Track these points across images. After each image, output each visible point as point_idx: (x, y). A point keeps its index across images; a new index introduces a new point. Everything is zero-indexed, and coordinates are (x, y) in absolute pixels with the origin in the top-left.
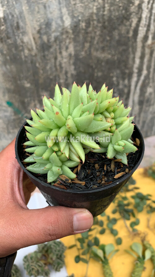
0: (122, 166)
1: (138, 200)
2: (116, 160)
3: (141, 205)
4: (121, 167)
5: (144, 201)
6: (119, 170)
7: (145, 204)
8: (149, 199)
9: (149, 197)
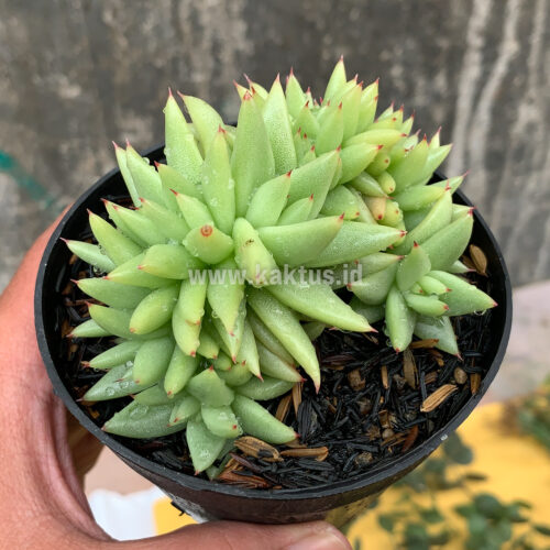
0: (441, 363)
1: (480, 523)
2: (420, 345)
3: (492, 540)
4: (437, 367)
5: (504, 526)
6: (432, 377)
7: (506, 537)
8: (522, 521)
9: (524, 513)
